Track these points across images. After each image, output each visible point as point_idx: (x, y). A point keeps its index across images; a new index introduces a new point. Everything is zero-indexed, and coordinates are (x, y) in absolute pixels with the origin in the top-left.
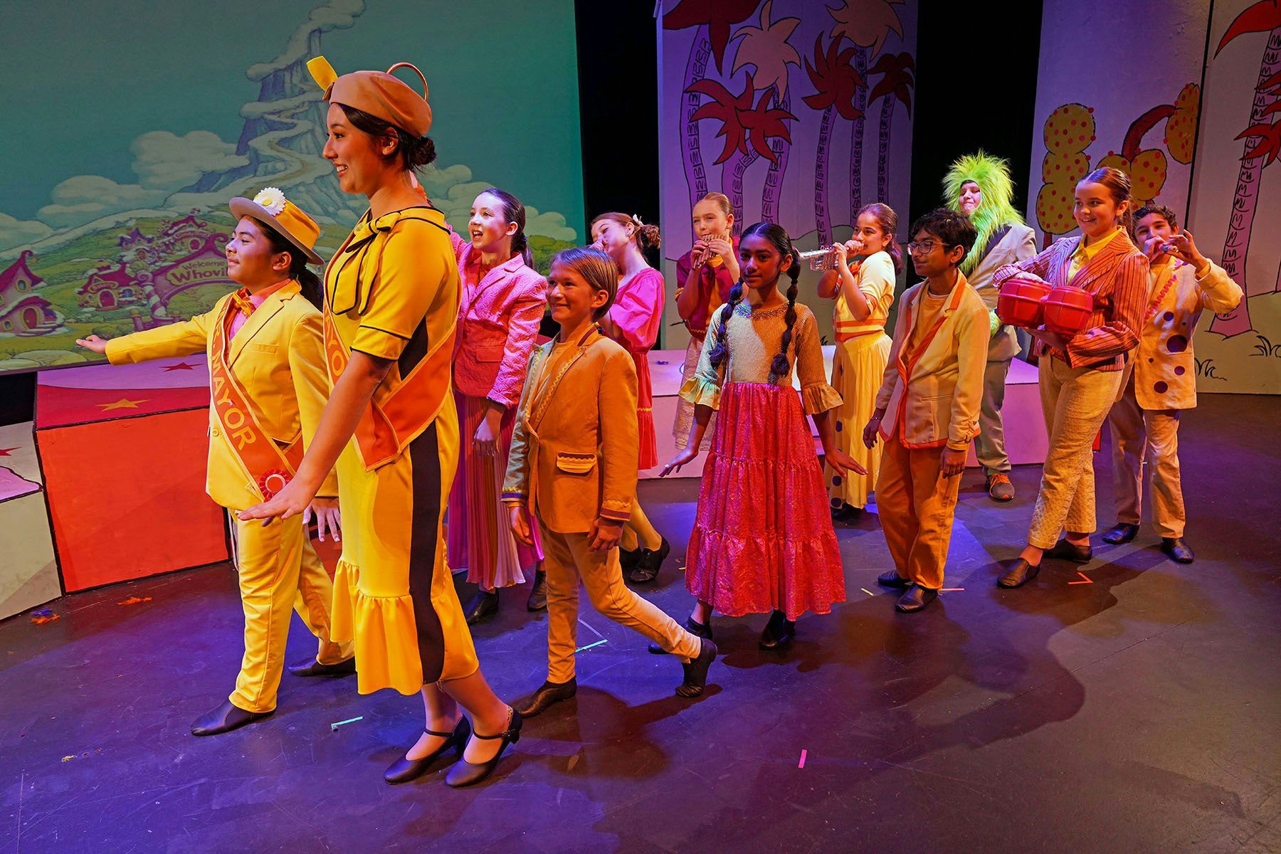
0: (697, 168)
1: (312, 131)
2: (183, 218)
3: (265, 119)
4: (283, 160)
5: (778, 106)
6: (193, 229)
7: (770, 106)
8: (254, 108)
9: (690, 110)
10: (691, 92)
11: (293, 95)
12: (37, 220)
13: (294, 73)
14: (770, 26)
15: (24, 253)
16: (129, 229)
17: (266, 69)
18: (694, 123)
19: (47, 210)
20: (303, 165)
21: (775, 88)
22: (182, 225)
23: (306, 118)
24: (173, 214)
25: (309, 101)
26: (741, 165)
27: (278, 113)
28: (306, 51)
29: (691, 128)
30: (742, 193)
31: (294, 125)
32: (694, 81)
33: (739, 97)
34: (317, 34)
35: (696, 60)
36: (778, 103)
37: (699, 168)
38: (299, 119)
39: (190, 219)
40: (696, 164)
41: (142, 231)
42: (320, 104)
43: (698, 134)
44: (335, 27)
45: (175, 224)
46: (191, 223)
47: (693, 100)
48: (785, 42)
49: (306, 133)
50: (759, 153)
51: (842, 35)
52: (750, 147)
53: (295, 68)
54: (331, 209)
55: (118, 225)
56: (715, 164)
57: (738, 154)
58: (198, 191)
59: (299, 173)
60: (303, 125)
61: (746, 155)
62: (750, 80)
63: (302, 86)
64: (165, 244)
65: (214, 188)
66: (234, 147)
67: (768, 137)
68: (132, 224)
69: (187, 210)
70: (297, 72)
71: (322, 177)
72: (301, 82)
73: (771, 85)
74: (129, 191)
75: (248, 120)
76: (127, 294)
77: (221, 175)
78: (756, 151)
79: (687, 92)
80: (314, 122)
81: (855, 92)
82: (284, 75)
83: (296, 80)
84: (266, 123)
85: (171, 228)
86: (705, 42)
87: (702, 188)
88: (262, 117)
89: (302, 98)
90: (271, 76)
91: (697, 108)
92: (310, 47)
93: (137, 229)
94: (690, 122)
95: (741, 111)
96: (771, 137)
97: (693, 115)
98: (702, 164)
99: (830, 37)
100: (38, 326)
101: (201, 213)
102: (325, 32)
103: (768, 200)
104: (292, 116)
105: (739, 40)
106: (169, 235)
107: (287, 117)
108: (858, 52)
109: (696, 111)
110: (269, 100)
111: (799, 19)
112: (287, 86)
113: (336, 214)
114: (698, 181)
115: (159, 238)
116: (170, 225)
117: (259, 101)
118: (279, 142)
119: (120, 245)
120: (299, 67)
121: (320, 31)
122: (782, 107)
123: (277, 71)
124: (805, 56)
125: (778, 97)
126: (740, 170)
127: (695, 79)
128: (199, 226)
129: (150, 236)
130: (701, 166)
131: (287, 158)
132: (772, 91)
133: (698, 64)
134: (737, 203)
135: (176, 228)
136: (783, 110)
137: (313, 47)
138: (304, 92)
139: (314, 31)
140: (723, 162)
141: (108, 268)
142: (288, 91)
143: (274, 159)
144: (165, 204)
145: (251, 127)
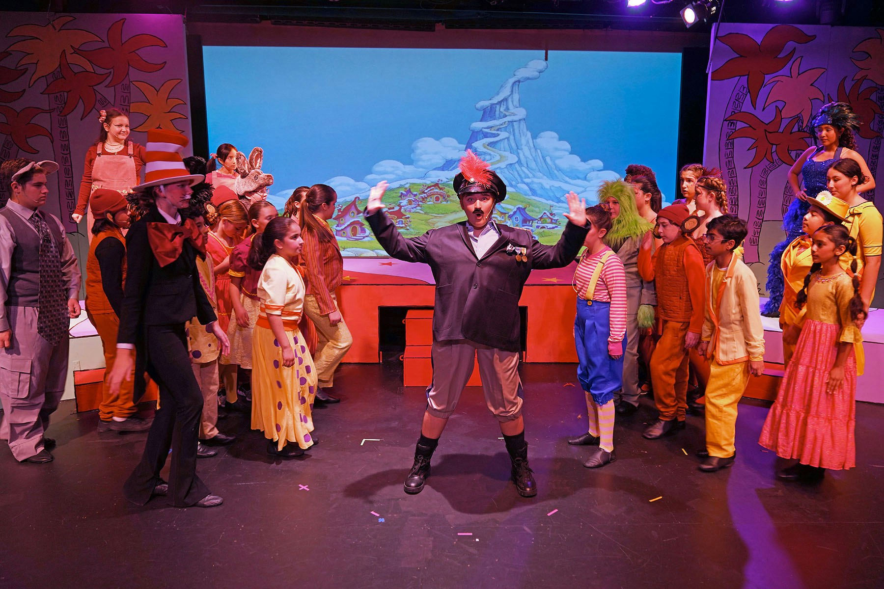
0: (731, 171)
1: (508, 138)
2: (433, 184)
3: (482, 131)
4: (490, 154)
5: (802, 129)
6: (436, 190)
7: (796, 129)
8: (478, 125)
9: (728, 132)
10: (730, 120)
11: (500, 118)
12: (364, 182)
13: (502, 105)
14: (799, 75)
15: (356, 198)
16: (406, 188)
17: (486, 103)
18: (731, 141)
19: (369, 177)
20: (501, 157)
21: (800, 117)
22: (432, 188)
23: (506, 131)
24: (428, 182)
25: (509, 122)
26: (767, 169)
27: (490, 128)
28: (509, 93)
29: (728, 144)
30: (766, 188)
31: (498, 135)
32: (733, 113)
33: (768, 124)
34: (517, 83)
35: (736, 99)
36: (803, 127)
37: (732, 171)
38: (501, 131)
39: (436, 185)
40: (730, 168)
41: (412, 190)
42: (515, 123)
43: (733, 148)
44: (528, 79)
45: (429, 187)
46: (437, 187)
47: (731, 125)
48: (811, 85)
49: (505, 139)
50: (783, 161)
51: (865, 78)
52: (775, 157)
53: (502, 103)
54: (514, 183)
55: (401, 187)
56: (745, 168)
57: (765, 162)
58: (443, 170)
59: (498, 161)
60: (503, 135)
61: (771, 162)
62: (779, 111)
63: (505, 113)
64: (423, 198)
65: (451, 168)
66: (464, 146)
67: (791, 151)
68: (407, 186)
69: (435, 180)
70: (504, 105)
71: (511, 164)
72: (505, 110)
73: (797, 115)
74: (409, 168)
75: (473, 132)
76: (400, 223)
77: (455, 161)
78: (780, 160)
79: (727, 121)
80: (510, 133)
81: (874, 119)
82: (496, 107)
83: (502, 110)
84: (483, 133)
85: (426, 189)
86: (744, 88)
87: (734, 184)
88: (481, 130)
89: (506, 119)
90: (489, 108)
91: (734, 131)
92: (512, 91)
93: (410, 189)
94: (727, 140)
95: (769, 132)
96: (794, 150)
97: (730, 136)
98: (735, 168)
99: (853, 80)
100: (357, 235)
101: (442, 182)
102: (522, 82)
103: (789, 194)
104: (498, 130)
105: (771, 85)
106: (425, 193)
107: (494, 130)
108: (879, 89)
109: (733, 133)
110: (486, 121)
111: (825, 69)
112: (497, 113)
113: (517, 186)
114: (731, 179)
115: (420, 194)
116: (426, 188)
117: (481, 121)
118: (489, 144)
119: (400, 197)
120: (505, 102)
121: (519, 81)
122: (805, 130)
123: (492, 105)
124: (828, 94)
125: (803, 123)
126: (766, 172)
127: (734, 112)
128: (441, 189)
129: (415, 193)
130: (734, 170)
131: (492, 153)
132: (798, 118)
133: (737, 102)
134: (761, 196)
135: (429, 189)
136: (806, 132)
137: (514, 91)
138: (506, 116)
139: (516, 82)
140: (752, 167)
141: (393, 208)
142: (497, 115)
143: (485, 153)
144: (424, 177)
145: (475, 135)
